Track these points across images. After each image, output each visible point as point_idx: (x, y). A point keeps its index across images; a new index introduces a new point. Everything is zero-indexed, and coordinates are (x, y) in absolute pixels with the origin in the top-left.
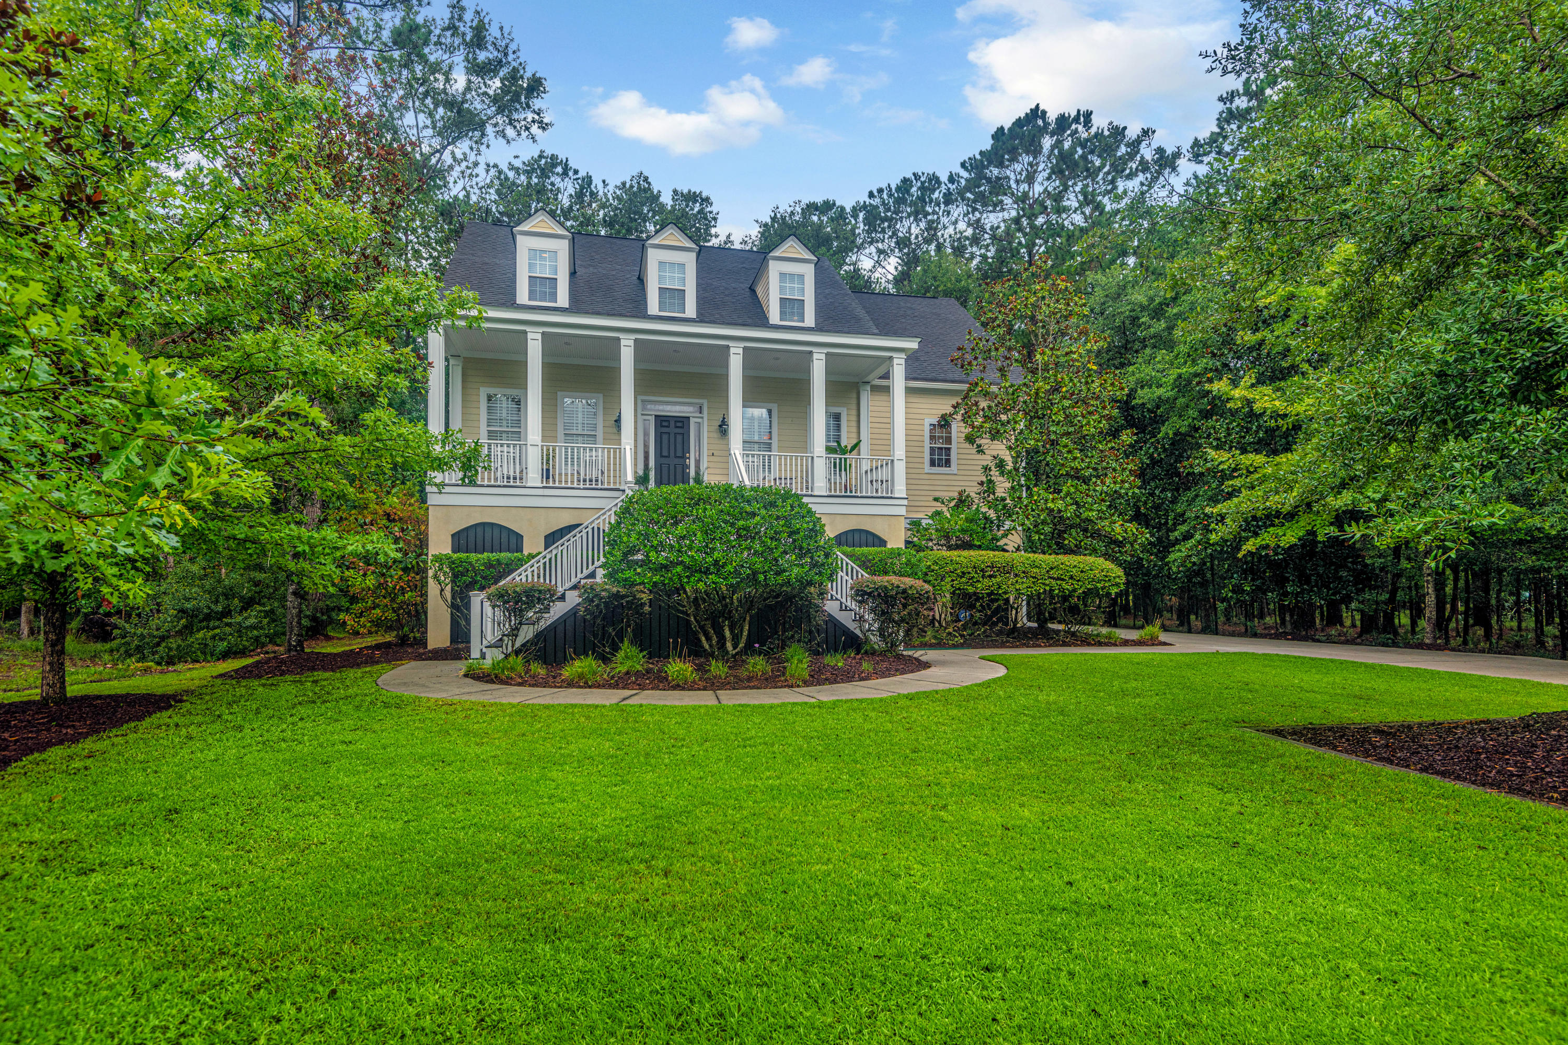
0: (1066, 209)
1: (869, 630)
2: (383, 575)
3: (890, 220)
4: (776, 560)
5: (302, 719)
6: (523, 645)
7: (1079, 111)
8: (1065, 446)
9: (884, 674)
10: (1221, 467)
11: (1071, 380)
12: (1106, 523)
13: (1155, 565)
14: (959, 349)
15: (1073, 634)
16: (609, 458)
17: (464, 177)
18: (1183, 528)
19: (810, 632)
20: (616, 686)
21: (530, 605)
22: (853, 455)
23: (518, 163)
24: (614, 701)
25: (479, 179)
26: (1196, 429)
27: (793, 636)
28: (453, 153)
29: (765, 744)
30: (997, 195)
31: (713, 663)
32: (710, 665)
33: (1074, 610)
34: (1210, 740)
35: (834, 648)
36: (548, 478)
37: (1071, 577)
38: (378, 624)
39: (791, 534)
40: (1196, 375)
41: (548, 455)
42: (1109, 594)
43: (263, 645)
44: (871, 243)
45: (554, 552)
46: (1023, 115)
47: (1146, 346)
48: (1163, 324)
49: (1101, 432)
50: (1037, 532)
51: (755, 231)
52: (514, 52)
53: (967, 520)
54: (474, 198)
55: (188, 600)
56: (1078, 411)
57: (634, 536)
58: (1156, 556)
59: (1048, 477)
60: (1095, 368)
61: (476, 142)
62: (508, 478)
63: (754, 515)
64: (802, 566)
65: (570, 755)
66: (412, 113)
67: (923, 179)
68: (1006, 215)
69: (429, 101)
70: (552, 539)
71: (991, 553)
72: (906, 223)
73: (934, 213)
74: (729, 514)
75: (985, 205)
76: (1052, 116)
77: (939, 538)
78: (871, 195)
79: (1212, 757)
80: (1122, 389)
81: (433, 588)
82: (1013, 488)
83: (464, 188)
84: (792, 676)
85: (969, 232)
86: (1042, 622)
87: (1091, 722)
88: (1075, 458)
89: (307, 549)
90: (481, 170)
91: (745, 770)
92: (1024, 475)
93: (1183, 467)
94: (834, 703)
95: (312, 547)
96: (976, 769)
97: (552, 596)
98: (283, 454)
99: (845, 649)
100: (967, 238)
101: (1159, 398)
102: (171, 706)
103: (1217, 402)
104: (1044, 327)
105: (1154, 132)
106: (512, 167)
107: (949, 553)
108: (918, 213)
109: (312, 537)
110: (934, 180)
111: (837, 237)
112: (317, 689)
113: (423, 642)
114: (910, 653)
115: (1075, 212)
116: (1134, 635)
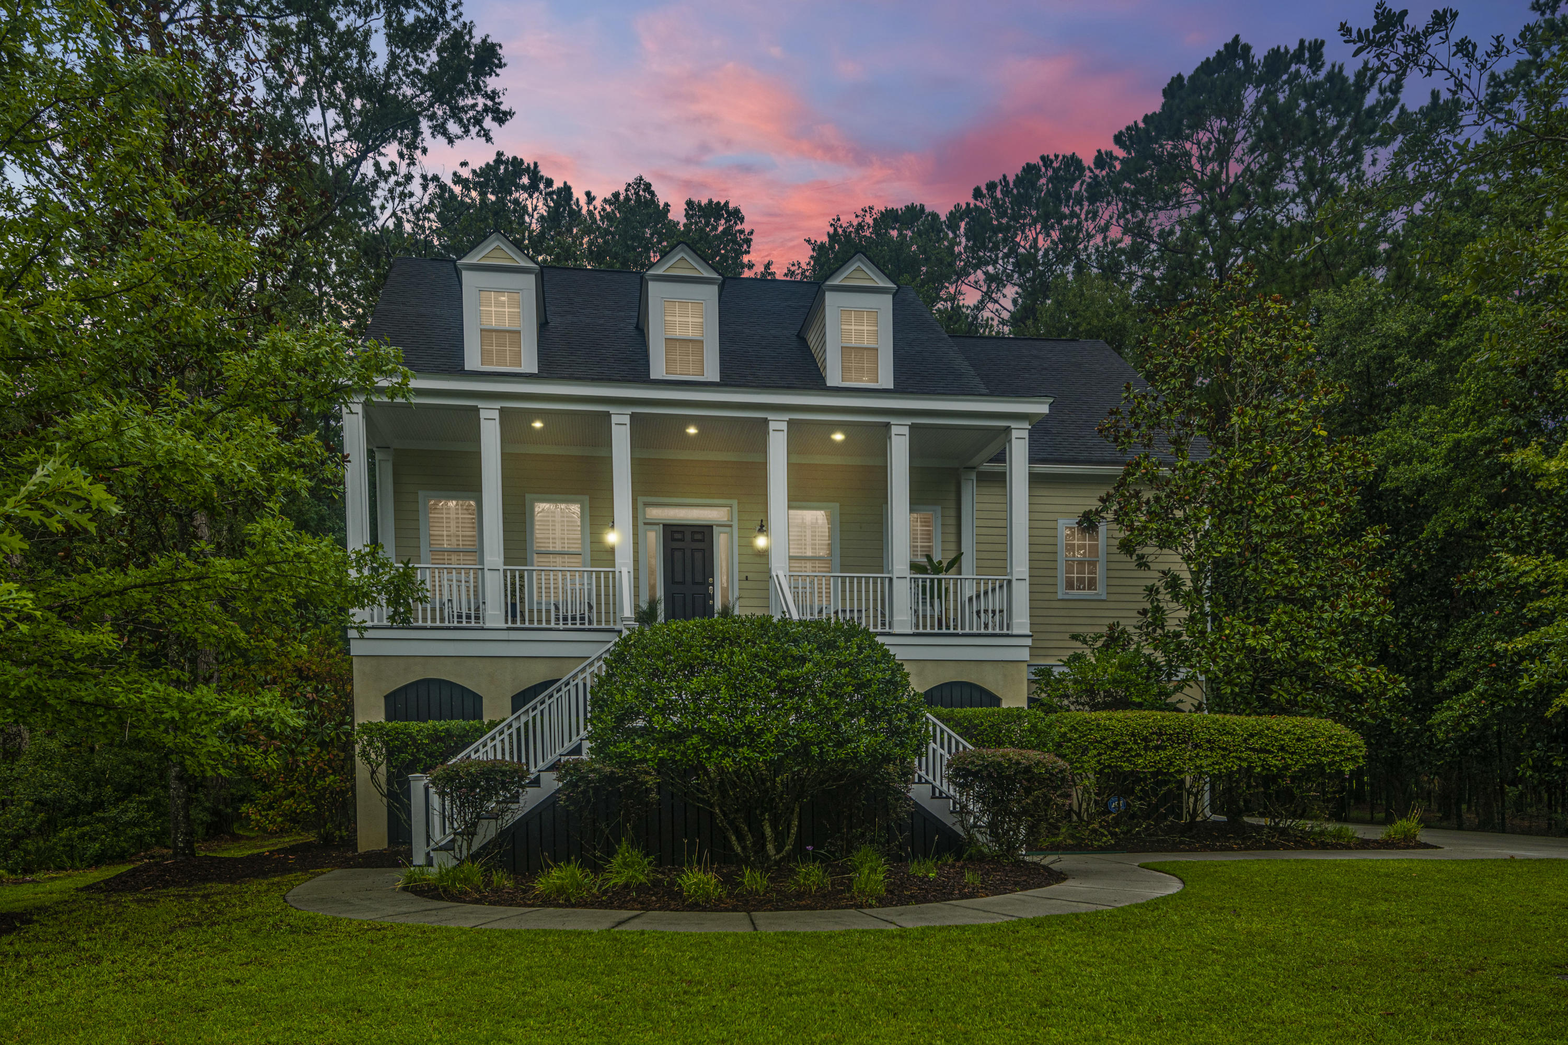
0: (1280, 197)
1: (975, 825)
2: (292, 752)
3: (1006, 229)
4: (837, 725)
5: (179, 948)
6: (484, 847)
7: (1302, 42)
8: (1276, 553)
9: (997, 890)
10: (1523, 580)
11: (1286, 453)
12: (1336, 667)
13: (1410, 730)
14: (1112, 413)
15: (1283, 832)
16: (598, 586)
17: (393, 199)
18: (1457, 675)
19: (889, 828)
20: (609, 905)
21: (489, 793)
22: (951, 575)
23: (465, 173)
24: (605, 926)
25: (414, 200)
26: (1481, 525)
27: (863, 834)
28: (377, 165)
29: (821, 991)
30: (1172, 180)
31: (748, 873)
32: (743, 876)
33: (1287, 796)
34: (1515, 995)
35: (923, 851)
36: (514, 616)
37: (1282, 748)
38: (293, 818)
39: (858, 688)
40: (1485, 441)
41: (513, 584)
42: (1340, 773)
43: (148, 847)
44: (977, 267)
45: (523, 719)
46: (1212, 55)
47: (1402, 402)
48: (1431, 366)
49: (1331, 533)
50: (1229, 683)
51: (804, 256)
52: (454, 7)
53: (1121, 666)
54: (408, 227)
55: (46, 787)
56: (1297, 500)
57: (630, 692)
58: (1411, 716)
59: (1246, 601)
60: (1324, 433)
61: (408, 146)
62: (460, 617)
63: (803, 660)
64: (875, 733)
65: (537, 1005)
66: (318, 109)
67: (1055, 165)
68: (1184, 212)
69: (339, 87)
70: (520, 700)
71: (1158, 715)
72: (1031, 234)
73: (1073, 215)
74: (766, 658)
75: (1151, 199)
76: (1259, 54)
77: (1078, 695)
78: (977, 194)
79: (1522, 1021)
80: (1367, 464)
81: (362, 769)
82: (1192, 618)
83: (394, 214)
84: (862, 892)
85: (1127, 241)
86: (1234, 814)
87: (1320, 963)
88: (1291, 571)
89: (177, 715)
90: (415, 186)
91: (789, 1030)
92: (1209, 599)
93: (1460, 583)
94: (923, 931)
95: (184, 713)
96: (1141, 1034)
97: (522, 778)
98: (143, 586)
99: (939, 854)
100: (1122, 251)
101: (1423, 478)
102: (15, 928)
103: (1519, 481)
104: (1244, 374)
105: (1454, 15)
106: (457, 179)
107: (1094, 715)
108: (1048, 218)
109: (182, 699)
110: (1073, 162)
111: (927, 259)
112: (205, 907)
113: (351, 843)
114: (1036, 859)
115: (1293, 200)
116: (1377, 833)
